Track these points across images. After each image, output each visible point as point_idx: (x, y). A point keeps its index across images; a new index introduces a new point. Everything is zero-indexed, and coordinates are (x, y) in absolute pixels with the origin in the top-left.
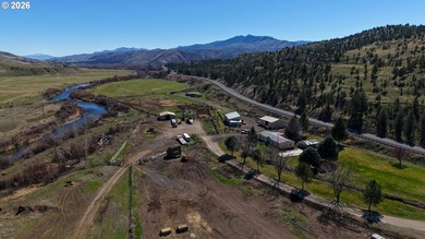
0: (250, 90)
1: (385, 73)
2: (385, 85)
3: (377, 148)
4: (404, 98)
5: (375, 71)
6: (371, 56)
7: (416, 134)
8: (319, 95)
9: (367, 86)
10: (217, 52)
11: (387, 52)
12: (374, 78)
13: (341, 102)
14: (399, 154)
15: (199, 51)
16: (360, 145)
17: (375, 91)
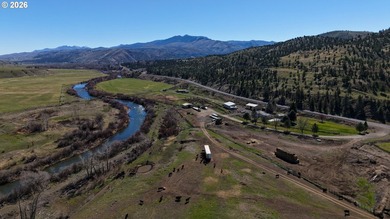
0: (225, 87)
1: (310, 76)
2: (311, 84)
3: (311, 116)
4: (321, 91)
5: (304, 75)
6: (298, 63)
7: (328, 109)
8: (274, 90)
9: (302, 85)
10: (160, 51)
11: (307, 60)
12: (304, 79)
13: (288, 94)
14: (322, 118)
15: (143, 50)
16: (303, 115)
17: (306, 87)
